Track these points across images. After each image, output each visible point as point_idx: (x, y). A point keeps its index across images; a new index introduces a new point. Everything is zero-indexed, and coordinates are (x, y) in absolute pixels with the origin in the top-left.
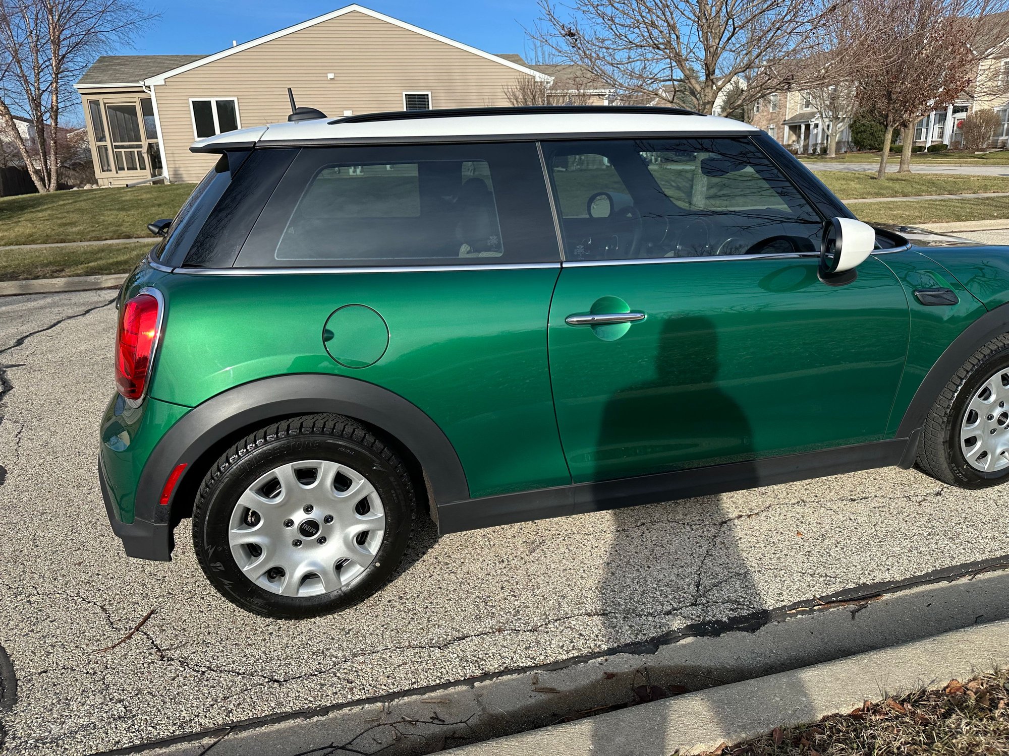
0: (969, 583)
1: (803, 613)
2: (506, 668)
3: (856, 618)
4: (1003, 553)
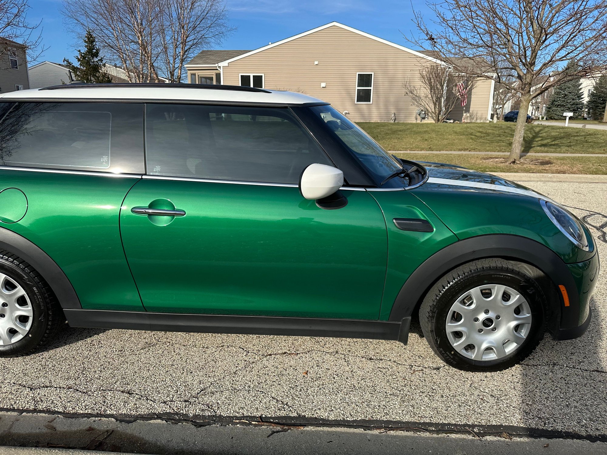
0: (377, 435)
1: (243, 424)
2: (48, 409)
3: (271, 436)
4: (427, 421)
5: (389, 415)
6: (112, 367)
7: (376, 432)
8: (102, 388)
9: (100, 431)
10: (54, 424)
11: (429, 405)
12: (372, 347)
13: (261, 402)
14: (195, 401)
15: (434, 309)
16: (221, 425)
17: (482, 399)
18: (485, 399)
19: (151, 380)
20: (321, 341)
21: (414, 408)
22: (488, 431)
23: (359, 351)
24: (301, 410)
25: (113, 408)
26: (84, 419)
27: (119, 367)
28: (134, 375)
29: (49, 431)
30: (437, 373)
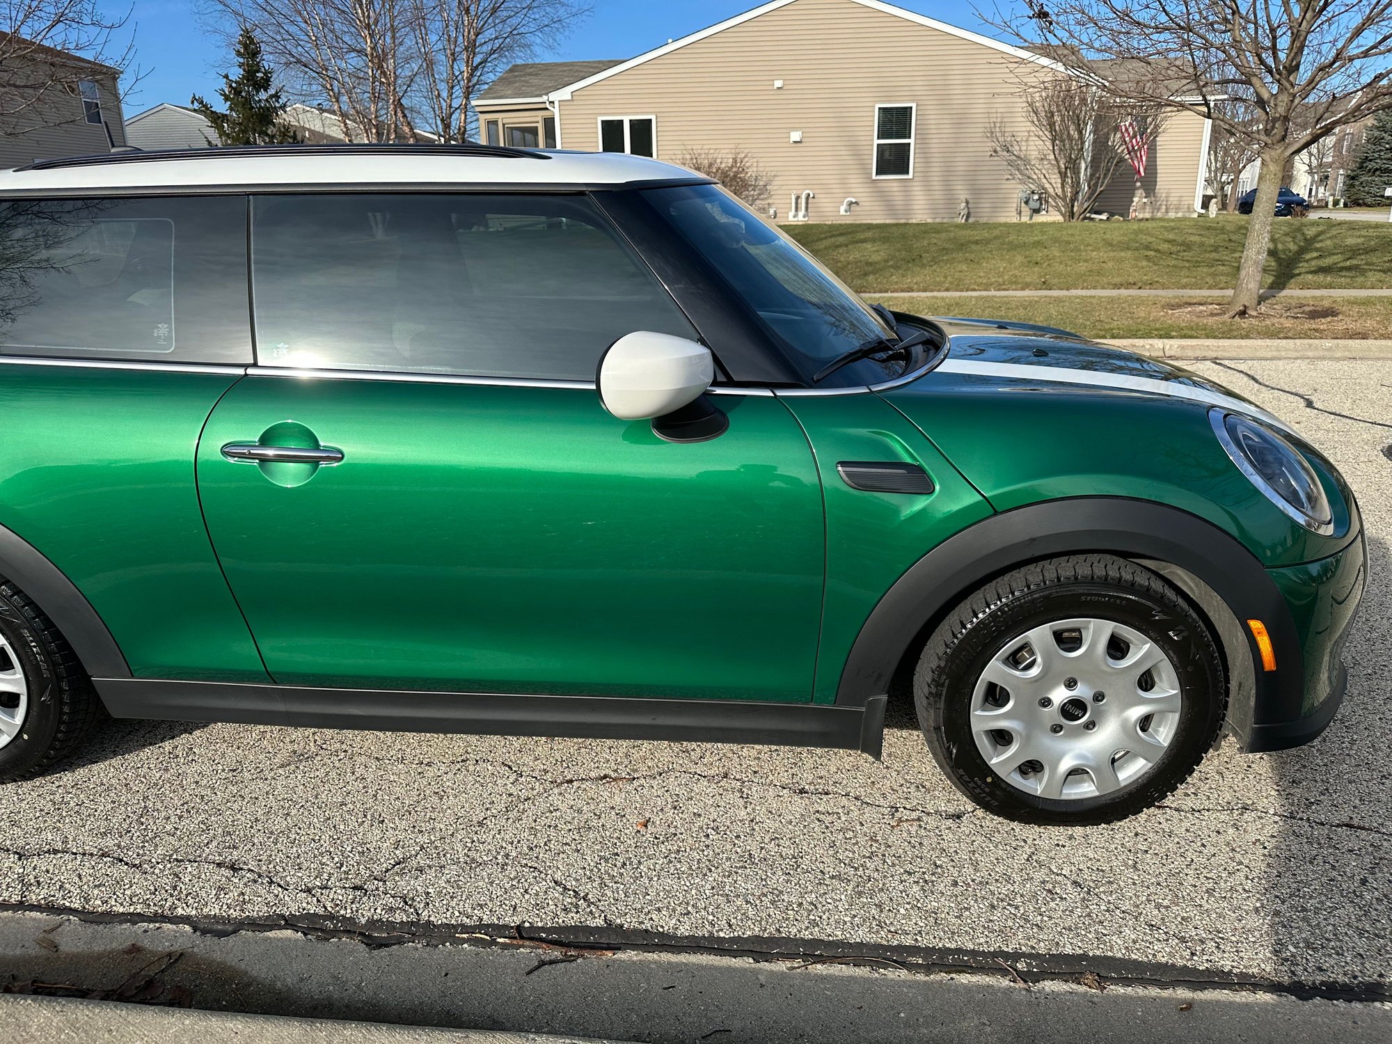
1: (477, 942)
3: (536, 973)
4: (909, 941)
5: (818, 925)
6: (206, 808)
7: (781, 966)
8: (175, 857)
9: (153, 953)
10: (55, 937)
11: (919, 905)
12: (809, 763)
13: (526, 891)
14: (377, 889)
15: (939, 676)
16: (428, 945)
17: (1049, 891)
18: (1058, 892)
19: (288, 837)
20: (694, 750)
21: (881, 911)
22: (1051, 968)
23: (779, 774)
24: (616, 911)
25: (191, 901)
26: (124, 926)
27: (224, 808)
28: (252, 827)
29: (44, 952)
30: (954, 826)
